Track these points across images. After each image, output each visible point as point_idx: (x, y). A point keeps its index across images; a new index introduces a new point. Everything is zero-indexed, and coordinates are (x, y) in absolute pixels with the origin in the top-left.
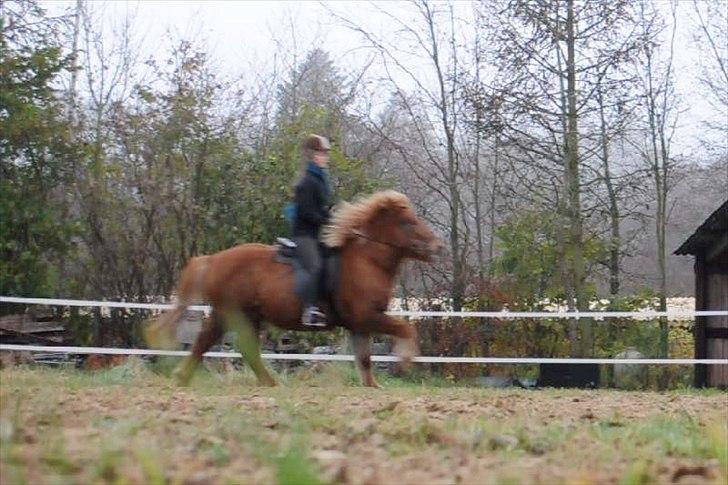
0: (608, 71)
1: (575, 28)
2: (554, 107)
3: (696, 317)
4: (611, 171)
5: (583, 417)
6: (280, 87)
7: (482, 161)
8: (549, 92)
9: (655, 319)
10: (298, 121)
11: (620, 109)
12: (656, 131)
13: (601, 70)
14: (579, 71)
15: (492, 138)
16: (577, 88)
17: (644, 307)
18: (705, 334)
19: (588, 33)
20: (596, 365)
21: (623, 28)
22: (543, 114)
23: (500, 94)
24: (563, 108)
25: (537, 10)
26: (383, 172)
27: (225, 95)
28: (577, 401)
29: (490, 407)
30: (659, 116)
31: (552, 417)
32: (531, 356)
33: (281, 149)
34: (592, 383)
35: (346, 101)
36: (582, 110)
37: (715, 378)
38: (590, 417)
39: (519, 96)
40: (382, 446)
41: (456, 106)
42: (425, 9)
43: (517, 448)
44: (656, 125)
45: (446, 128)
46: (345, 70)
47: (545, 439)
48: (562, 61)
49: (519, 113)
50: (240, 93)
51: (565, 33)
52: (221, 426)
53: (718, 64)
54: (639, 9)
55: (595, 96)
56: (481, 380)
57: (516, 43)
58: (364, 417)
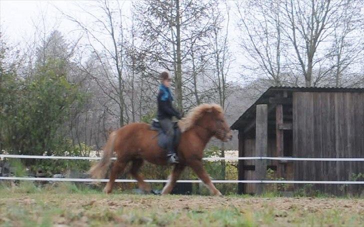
0: (196, 41)
1: (180, 21)
2: (170, 58)
3: (239, 160)
4: (198, 89)
5: (184, 209)
6: (37, 49)
7: (135, 85)
8: (168, 51)
9: (219, 161)
10: (46, 65)
11: (202, 59)
12: (219, 70)
13: (193, 40)
14: (182, 41)
15: (140, 74)
16: (181, 49)
17: (214, 155)
18: (244, 168)
19: (187, 23)
20: (191, 183)
21: (203, 20)
22: (165, 62)
23: (144, 52)
24: (174, 59)
25: (162, 12)
26: (87, 90)
27: (11, 53)
28: (181, 200)
29: (139, 203)
30: (221, 63)
31: (169, 208)
32: (159, 179)
33: (38, 79)
34: (189, 192)
35: (69, 56)
36: (184, 60)
37: (248, 189)
38: (188, 208)
39: (153, 53)
40: (87, 222)
41: (123, 58)
42: (107, 11)
43: (152, 223)
44: (219, 68)
45: (118, 69)
46: (69, 41)
47: (166, 219)
48: (174, 36)
49: (153, 61)
50: (18, 52)
51: (175, 23)
52: (8, 213)
53: (249, 38)
54: (211, 11)
55: (190, 53)
56: (135, 190)
57: (152, 27)
58: (78, 208)
